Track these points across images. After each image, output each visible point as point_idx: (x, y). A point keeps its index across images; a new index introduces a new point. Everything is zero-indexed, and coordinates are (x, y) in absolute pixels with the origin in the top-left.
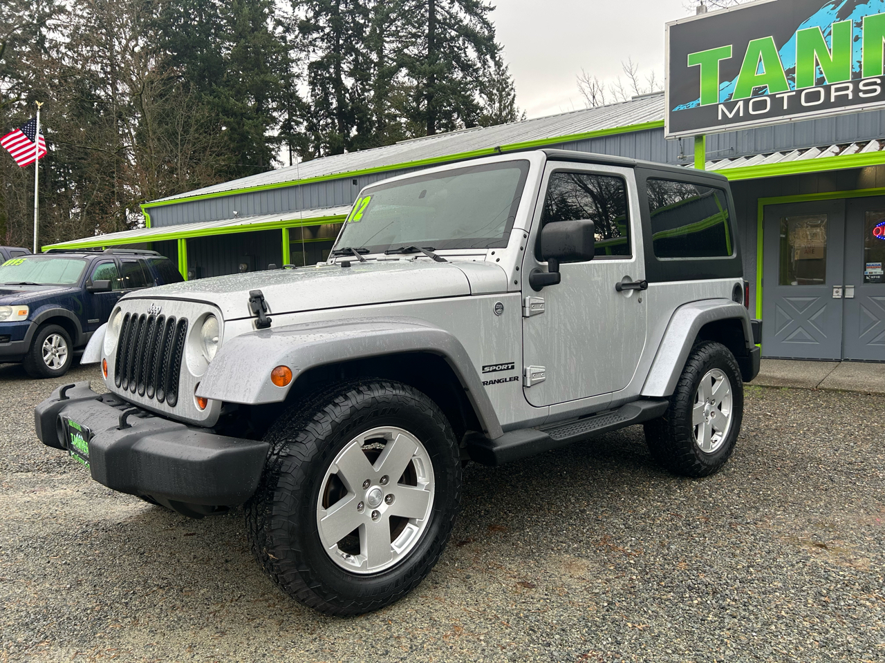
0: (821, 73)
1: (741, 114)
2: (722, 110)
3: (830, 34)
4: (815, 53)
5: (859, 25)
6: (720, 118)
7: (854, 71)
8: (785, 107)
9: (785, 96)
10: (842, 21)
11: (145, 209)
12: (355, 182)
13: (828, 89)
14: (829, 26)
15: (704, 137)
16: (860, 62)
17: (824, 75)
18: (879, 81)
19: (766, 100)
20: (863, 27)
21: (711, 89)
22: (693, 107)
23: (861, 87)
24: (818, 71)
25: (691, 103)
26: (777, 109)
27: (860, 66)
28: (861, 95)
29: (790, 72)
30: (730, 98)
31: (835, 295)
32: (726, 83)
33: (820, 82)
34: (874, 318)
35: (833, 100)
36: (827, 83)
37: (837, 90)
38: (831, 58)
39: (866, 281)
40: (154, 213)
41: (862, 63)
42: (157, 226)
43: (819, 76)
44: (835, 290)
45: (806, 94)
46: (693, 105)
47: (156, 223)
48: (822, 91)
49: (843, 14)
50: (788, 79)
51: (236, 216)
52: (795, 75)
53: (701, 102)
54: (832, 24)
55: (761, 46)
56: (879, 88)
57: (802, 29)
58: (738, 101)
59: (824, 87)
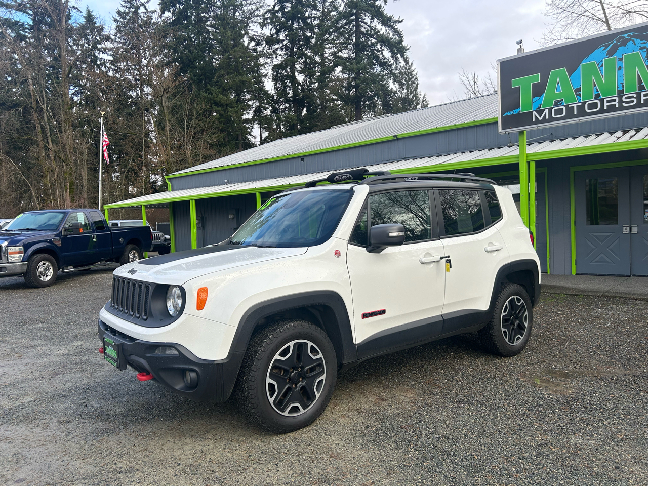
0: (598, 91)
2: (535, 116)
3: (602, 66)
4: (593, 78)
5: (621, 60)
6: (534, 120)
7: (619, 89)
8: (575, 113)
9: (575, 106)
10: (610, 58)
11: (168, 179)
13: (602, 101)
14: (602, 61)
15: (525, 132)
16: (622, 83)
17: (599, 92)
18: (635, 96)
19: (563, 109)
20: (624, 61)
21: (527, 102)
22: (516, 113)
23: (624, 99)
24: (595, 90)
26: (570, 114)
27: (623, 86)
29: (578, 90)
30: (540, 108)
32: (537, 98)
35: (606, 108)
36: (602, 97)
37: (608, 102)
38: (604, 81)
39: (645, 222)
40: (174, 181)
41: (624, 84)
42: (176, 190)
44: (624, 228)
45: (588, 104)
46: (516, 112)
47: (175, 188)
48: (599, 102)
49: (611, 53)
50: (576, 95)
51: (226, 183)
53: (522, 110)
54: (604, 60)
55: (558, 75)
56: (635, 100)
57: (585, 63)
58: (545, 109)
59: (600, 100)
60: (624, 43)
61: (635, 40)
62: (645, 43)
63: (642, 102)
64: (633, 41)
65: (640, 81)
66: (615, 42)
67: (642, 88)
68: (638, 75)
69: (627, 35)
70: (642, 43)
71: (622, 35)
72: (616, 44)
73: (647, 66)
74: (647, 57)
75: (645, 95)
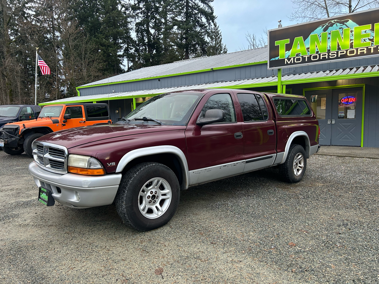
0: (318, 49)
1: (292, 62)
2: (286, 61)
3: (320, 36)
4: (316, 43)
5: (330, 34)
6: (286, 63)
7: (328, 49)
8: (306, 60)
9: (306, 57)
10: (324, 32)
11: (78, 89)
12: (159, 80)
13: (320, 55)
14: (320, 34)
15: (281, 69)
16: (330, 46)
17: (318, 50)
18: (336, 53)
19: (300, 58)
20: (331, 34)
21: (283, 53)
22: (277, 59)
23: (330, 54)
26: (304, 61)
27: (330, 48)
28: (330, 57)
29: (308, 49)
30: (289, 57)
31: (329, 123)
32: (287, 52)
33: (317, 52)
34: (341, 131)
35: (321, 58)
36: (319, 53)
37: (323, 55)
38: (321, 44)
39: (339, 118)
40: (81, 91)
42: (83, 96)
43: (317, 50)
44: (328, 121)
45: (313, 56)
46: (277, 58)
47: (82, 95)
48: (318, 55)
49: (325, 30)
50: (307, 51)
51: (114, 92)
52: (309, 50)
53: (280, 58)
55: (299, 39)
56: (336, 55)
57: (312, 34)
58: (291, 58)
59: (319, 54)
60: (332, 25)
61: (337, 23)
62: (342, 26)
63: (339, 56)
64: (336, 24)
65: (339, 46)
66: (327, 24)
67: (339, 49)
68: (338, 42)
69: (333, 21)
70: (341, 26)
71: (331, 21)
72: (328, 25)
73: (342, 38)
74: (342, 33)
75: (341, 53)
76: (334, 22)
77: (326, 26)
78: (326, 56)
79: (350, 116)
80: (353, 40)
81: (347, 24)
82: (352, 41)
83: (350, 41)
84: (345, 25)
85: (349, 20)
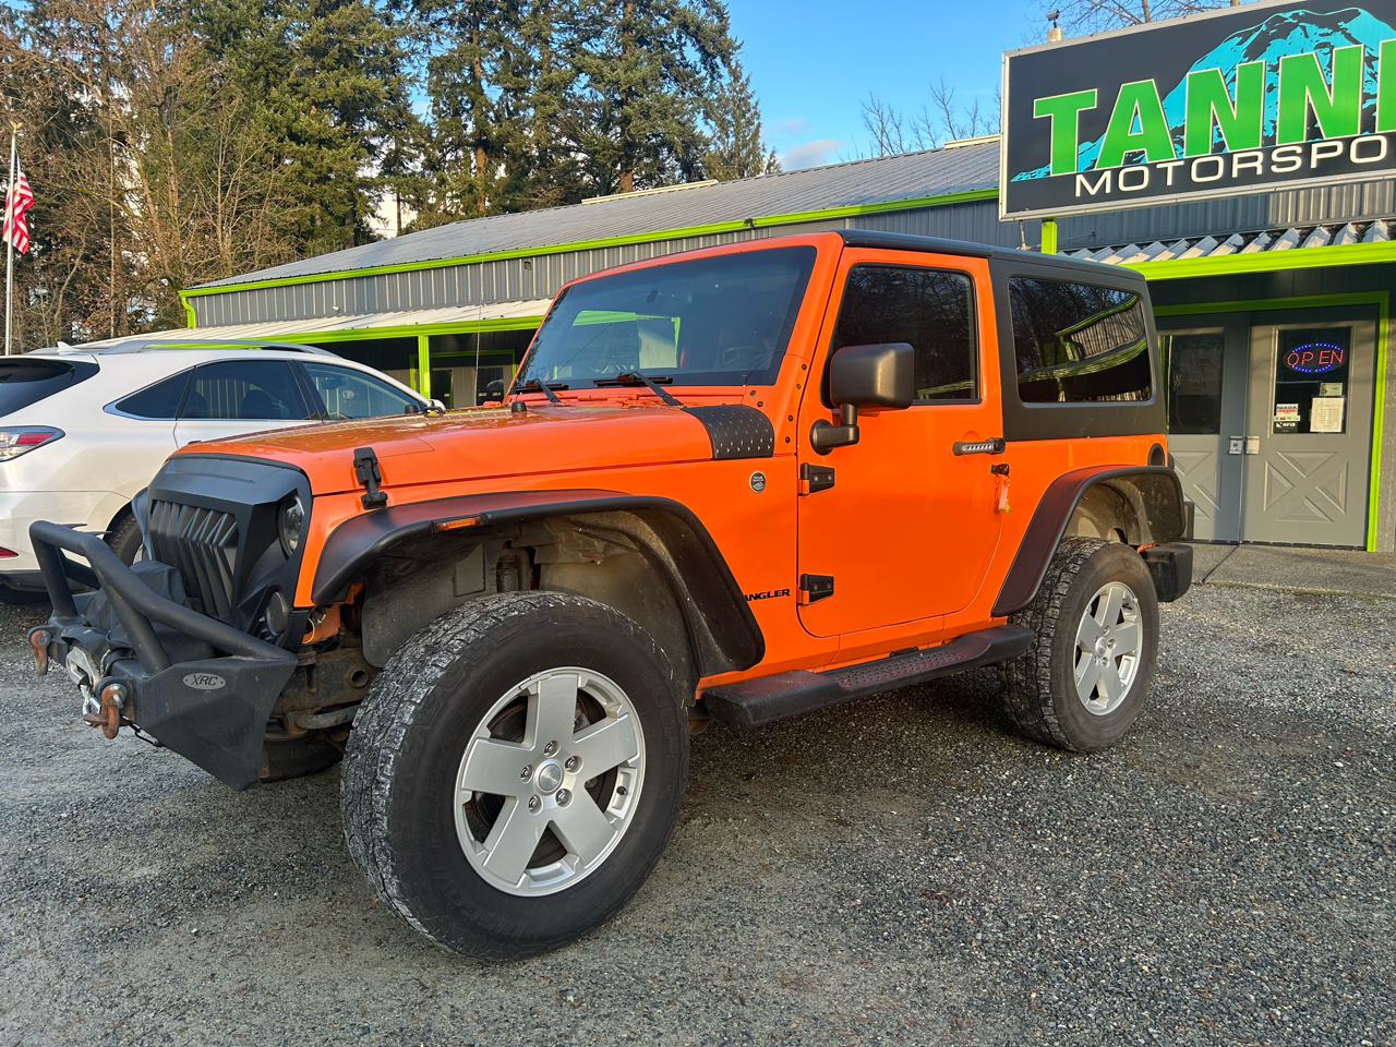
0: (1220, 135)
3: (1233, 80)
4: (1213, 107)
10: (1251, 62)
11: (187, 298)
12: (527, 266)
23: (1274, 157)
24: (1216, 133)
25: (1038, 170)
31: (1233, 450)
34: (1286, 484)
36: (1228, 150)
39: (1277, 431)
40: (203, 304)
41: (1277, 124)
42: (208, 327)
44: (1233, 442)
46: (1039, 173)
47: (205, 322)
51: (337, 314)
52: (1185, 138)
54: (1237, 66)
57: (1195, 70)
58: (1103, 171)
59: (1223, 156)
61: (1307, 26)
66: (1264, 28)
67: (1314, 133)
70: (1321, 35)
71: (1281, 15)
72: (1266, 32)
73: (1329, 86)
74: (1330, 66)
75: (1321, 151)
76: (1295, 16)
77: (1257, 33)
78: (1258, 165)
79: (1322, 421)
80: (1375, 96)
81: (1352, 26)
82: (1370, 102)
83: (1364, 102)
84: (1344, 31)
85: (1360, 10)
